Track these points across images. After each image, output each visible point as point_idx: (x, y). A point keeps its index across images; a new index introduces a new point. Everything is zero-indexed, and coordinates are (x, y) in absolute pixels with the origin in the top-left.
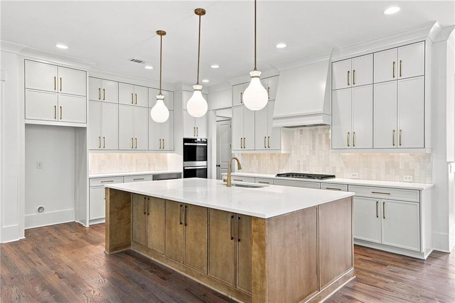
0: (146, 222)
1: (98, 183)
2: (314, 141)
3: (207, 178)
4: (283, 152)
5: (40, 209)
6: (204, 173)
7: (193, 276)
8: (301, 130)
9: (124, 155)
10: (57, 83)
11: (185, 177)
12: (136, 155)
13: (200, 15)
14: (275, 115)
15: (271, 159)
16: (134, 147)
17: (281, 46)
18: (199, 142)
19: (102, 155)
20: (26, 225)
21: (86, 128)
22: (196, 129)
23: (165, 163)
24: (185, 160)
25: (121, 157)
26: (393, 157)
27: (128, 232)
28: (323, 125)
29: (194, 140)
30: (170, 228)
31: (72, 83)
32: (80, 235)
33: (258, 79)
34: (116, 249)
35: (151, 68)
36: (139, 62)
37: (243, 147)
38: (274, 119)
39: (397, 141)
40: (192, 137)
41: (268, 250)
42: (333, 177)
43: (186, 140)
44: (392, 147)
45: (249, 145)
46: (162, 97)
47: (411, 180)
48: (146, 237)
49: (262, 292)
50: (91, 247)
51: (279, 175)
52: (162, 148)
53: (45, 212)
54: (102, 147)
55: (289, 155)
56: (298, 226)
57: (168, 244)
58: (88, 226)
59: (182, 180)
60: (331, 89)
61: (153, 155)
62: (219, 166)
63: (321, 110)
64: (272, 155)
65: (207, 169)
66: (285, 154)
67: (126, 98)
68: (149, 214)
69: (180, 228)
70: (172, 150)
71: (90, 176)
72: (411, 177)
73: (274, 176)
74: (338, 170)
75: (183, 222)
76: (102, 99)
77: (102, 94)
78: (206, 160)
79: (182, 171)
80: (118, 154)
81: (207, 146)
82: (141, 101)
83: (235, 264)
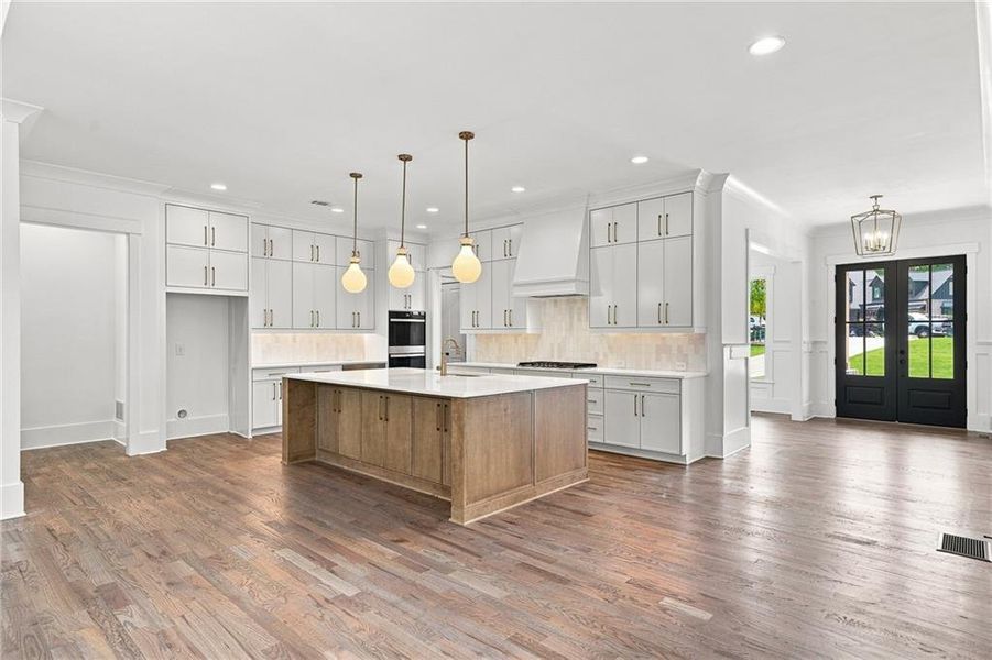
0: (337, 423)
1: (264, 376)
2: (571, 318)
3: (424, 367)
4: (529, 332)
5: (182, 413)
6: (421, 362)
7: (395, 480)
8: (556, 301)
9: (299, 336)
10: (209, 235)
11: (390, 366)
12: (316, 336)
13: (405, 160)
14: (517, 279)
15: (516, 341)
16: (315, 325)
17: (518, 189)
18: (416, 317)
19: (268, 336)
20: (168, 433)
21: (247, 298)
22: (408, 297)
23: (361, 347)
24: (391, 344)
25: (294, 340)
26: (664, 338)
27: (312, 438)
28: (575, 295)
29: (405, 313)
30: (367, 427)
31: (230, 233)
32: (242, 447)
33: (469, 248)
34: (296, 459)
35: (341, 211)
36: (325, 204)
37: (475, 325)
38: (516, 285)
39: (663, 318)
40: (403, 310)
41: (467, 430)
42: (594, 366)
43: (392, 314)
44: (658, 324)
45: (484, 322)
46: (357, 260)
47: (684, 368)
48: (337, 441)
49: (461, 472)
50: (261, 458)
51: (522, 364)
52: (356, 326)
53: (189, 418)
54: (268, 324)
55: (539, 336)
56: (505, 410)
57: (365, 445)
58: (250, 436)
59: (386, 370)
60: (588, 247)
61: (342, 336)
62: (447, 354)
63: (573, 276)
64: (516, 337)
65: (424, 357)
66: (534, 335)
67: (303, 253)
68: (340, 411)
69: (380, 425)
70: (372, 330)
71: (253, 366)
72: (684, 364)
73: (515, 366)
74: (601, 357)
75: (383, 416)
76: (268, 255)
77: (268, 246)
78: (424, 344)
79: (386, 360)
80: (290, 335)
81: (424, 324)
82: (326, 256)
83: (442, 458)
